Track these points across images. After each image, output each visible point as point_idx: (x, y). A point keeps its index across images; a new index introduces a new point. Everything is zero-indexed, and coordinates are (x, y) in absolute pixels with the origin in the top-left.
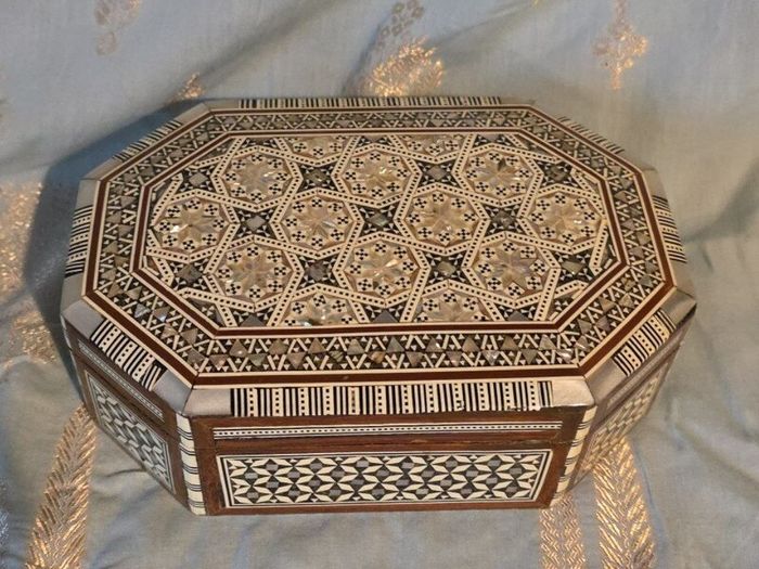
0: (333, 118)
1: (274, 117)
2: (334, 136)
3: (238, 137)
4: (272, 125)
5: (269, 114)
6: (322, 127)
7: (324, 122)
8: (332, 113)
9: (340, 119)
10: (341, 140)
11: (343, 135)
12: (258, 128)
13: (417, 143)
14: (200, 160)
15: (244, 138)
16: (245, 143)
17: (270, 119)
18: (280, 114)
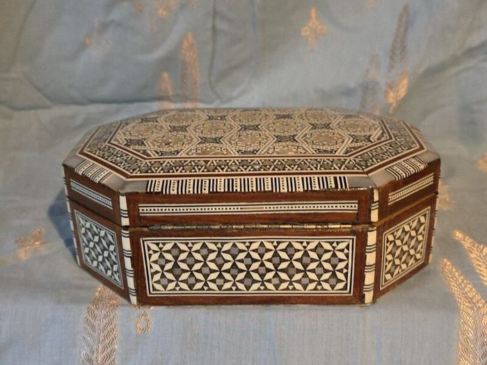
0: (275, 167)
1: (318, 168)
2: (275, 154)
3: (341, 154)
4: (320, 162)
5: (323, 170)
6: (283, 160)
7: (282, 164)
8: (276, 171)
9: (270, 166)
10: (270, 152)
11: (269, 155)
12: (328, 160)
13: (219, 151)
14: (362, 146)
15: (337, 154)
16: (336, 152)
17: (321, 166)
18: (315, 171)
